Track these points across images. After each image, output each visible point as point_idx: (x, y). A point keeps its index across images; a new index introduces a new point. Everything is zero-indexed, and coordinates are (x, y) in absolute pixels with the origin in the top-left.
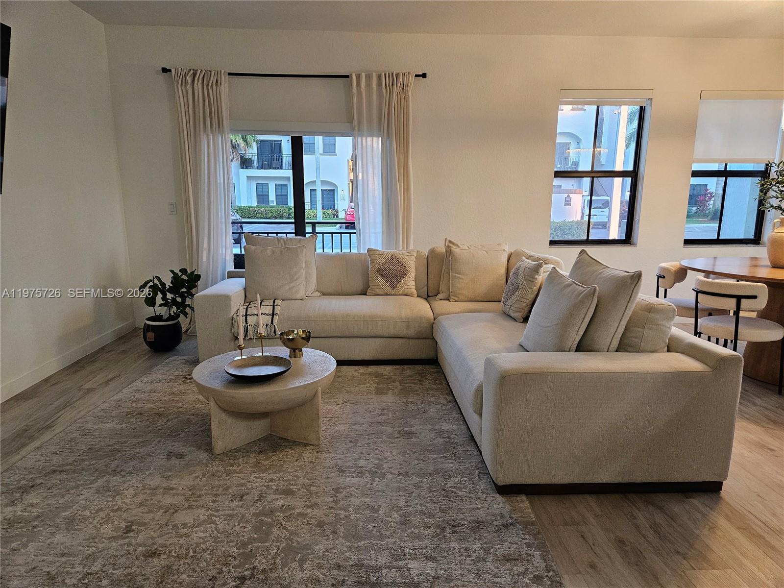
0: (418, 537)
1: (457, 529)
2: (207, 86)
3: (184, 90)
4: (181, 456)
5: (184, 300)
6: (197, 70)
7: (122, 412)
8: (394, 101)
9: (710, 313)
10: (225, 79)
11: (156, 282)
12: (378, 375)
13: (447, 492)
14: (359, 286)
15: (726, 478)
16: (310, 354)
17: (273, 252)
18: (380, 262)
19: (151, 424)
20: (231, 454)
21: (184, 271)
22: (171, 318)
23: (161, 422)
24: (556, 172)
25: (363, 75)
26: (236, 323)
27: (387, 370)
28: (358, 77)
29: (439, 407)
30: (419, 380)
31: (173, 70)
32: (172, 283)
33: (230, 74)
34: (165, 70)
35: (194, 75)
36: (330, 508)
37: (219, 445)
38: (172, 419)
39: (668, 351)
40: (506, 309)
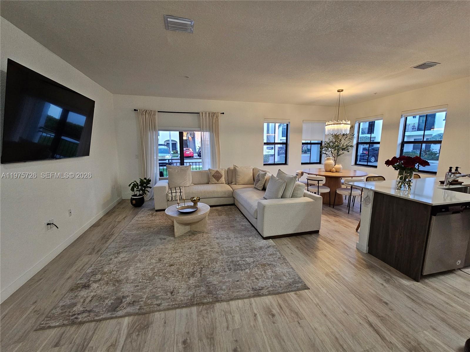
0: (246, 252)
1: (256, 249)
2: (151, 115)
3: (142, 117)
4: (165, 239)
5: (145, 189)
6: (147, 110)
7: (136, 228)
8: (214, 121)
9: (311, 185)
10: (157, 113)
11: (135, 183)
12: (217, 210)
13: (250, 241)
14: (206, 181)
15: (320, 229)
16: (199, 205)
17: (178, 171)
18: (213, 173)
19: (149, 230)
20: (181, 237)
21: (145, 179)
22: (140, 195)
23: (152, 229)
24: (264, 143)
25: (204, 113)
26: (168, 196)
27: (219, 208)
28: (202, 113)
29: (239, 218)
30: (230, 211)
31: (138, 110)
32: (140, 183)
33: (158, 112)
34: (135, 110)
35: (146, 112)
36: (218, 248)
37: (177, 234)
38: (155, 228)
39: (304, 197)
40: (256, 187)
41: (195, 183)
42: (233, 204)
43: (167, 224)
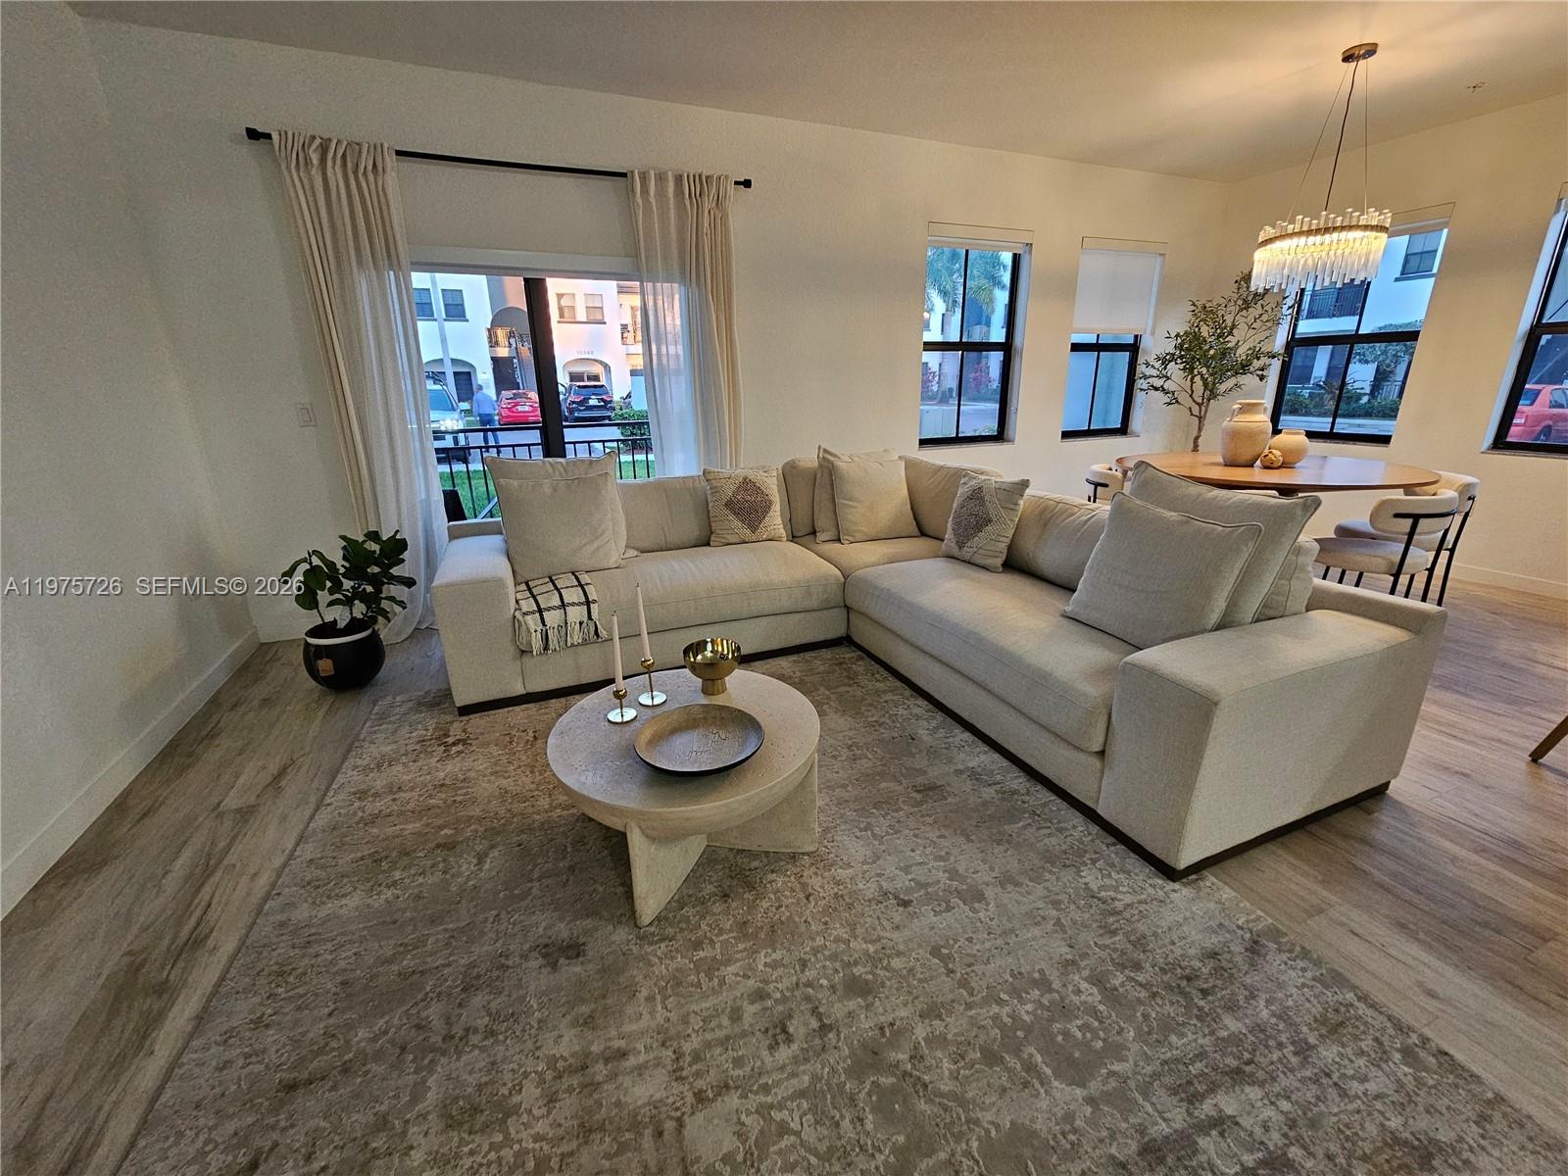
0: (1167, 1027)
1: (1201, 984)
2: (355, 173)
3: (305, 181)
4: (574, 950)
5: (378, 591)
6: (330, 140)
7: (362, 859)
8: (706, 222)
10: (391, 160)
11: (316, 561)
13: (1104, 901)
16: (736, 683)
17: (555, 490)
18: (729, 491)
19: (448, 876)
21: (374, 536)
22: (354, 626)
23: (468, 864)
24: (925, 343)
25: (652, 175)
28: (644, 177)
29: (924, 723)
31: (275, 136)
32: (345, 558)
33: (399, 153)
34: (253, 134)
35: (324, 149)
36: (968, 1005)
38: (485, 854)
40: (967, 552)
41: (646, 544)
42: (846, 641)
43: (553, 808)
